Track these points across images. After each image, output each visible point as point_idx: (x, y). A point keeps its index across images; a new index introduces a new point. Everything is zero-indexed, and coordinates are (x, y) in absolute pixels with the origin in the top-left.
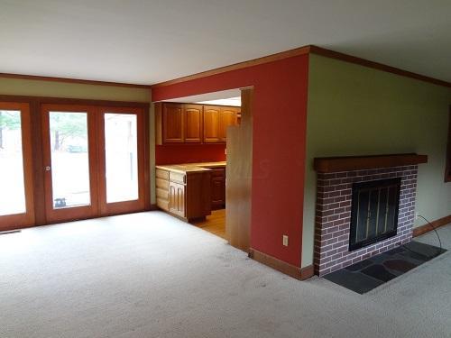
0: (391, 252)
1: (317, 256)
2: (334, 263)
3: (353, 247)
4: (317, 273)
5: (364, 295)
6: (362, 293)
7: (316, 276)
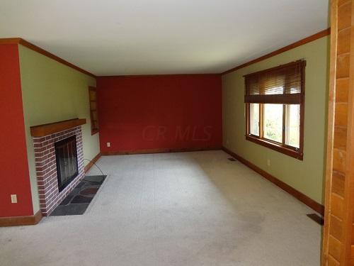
0: (79, 186)
1: (42, 202)
2: (53, 204)
3: (61, 188)
4: (45, 215)
5: (84, 214)
6: (82, 214)
7: (44, 218)
